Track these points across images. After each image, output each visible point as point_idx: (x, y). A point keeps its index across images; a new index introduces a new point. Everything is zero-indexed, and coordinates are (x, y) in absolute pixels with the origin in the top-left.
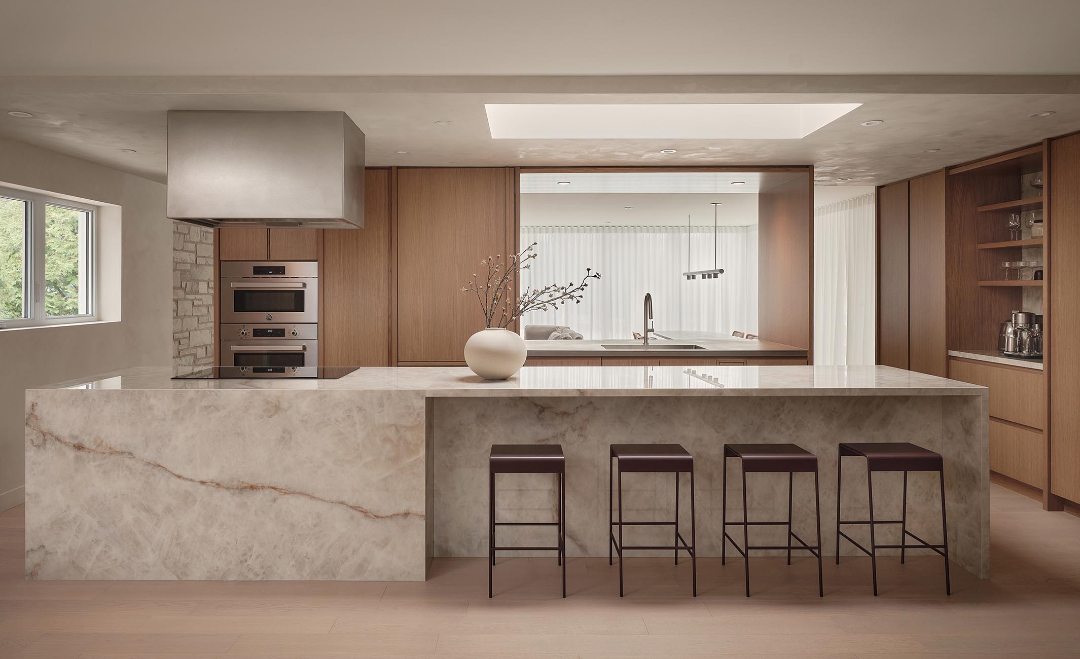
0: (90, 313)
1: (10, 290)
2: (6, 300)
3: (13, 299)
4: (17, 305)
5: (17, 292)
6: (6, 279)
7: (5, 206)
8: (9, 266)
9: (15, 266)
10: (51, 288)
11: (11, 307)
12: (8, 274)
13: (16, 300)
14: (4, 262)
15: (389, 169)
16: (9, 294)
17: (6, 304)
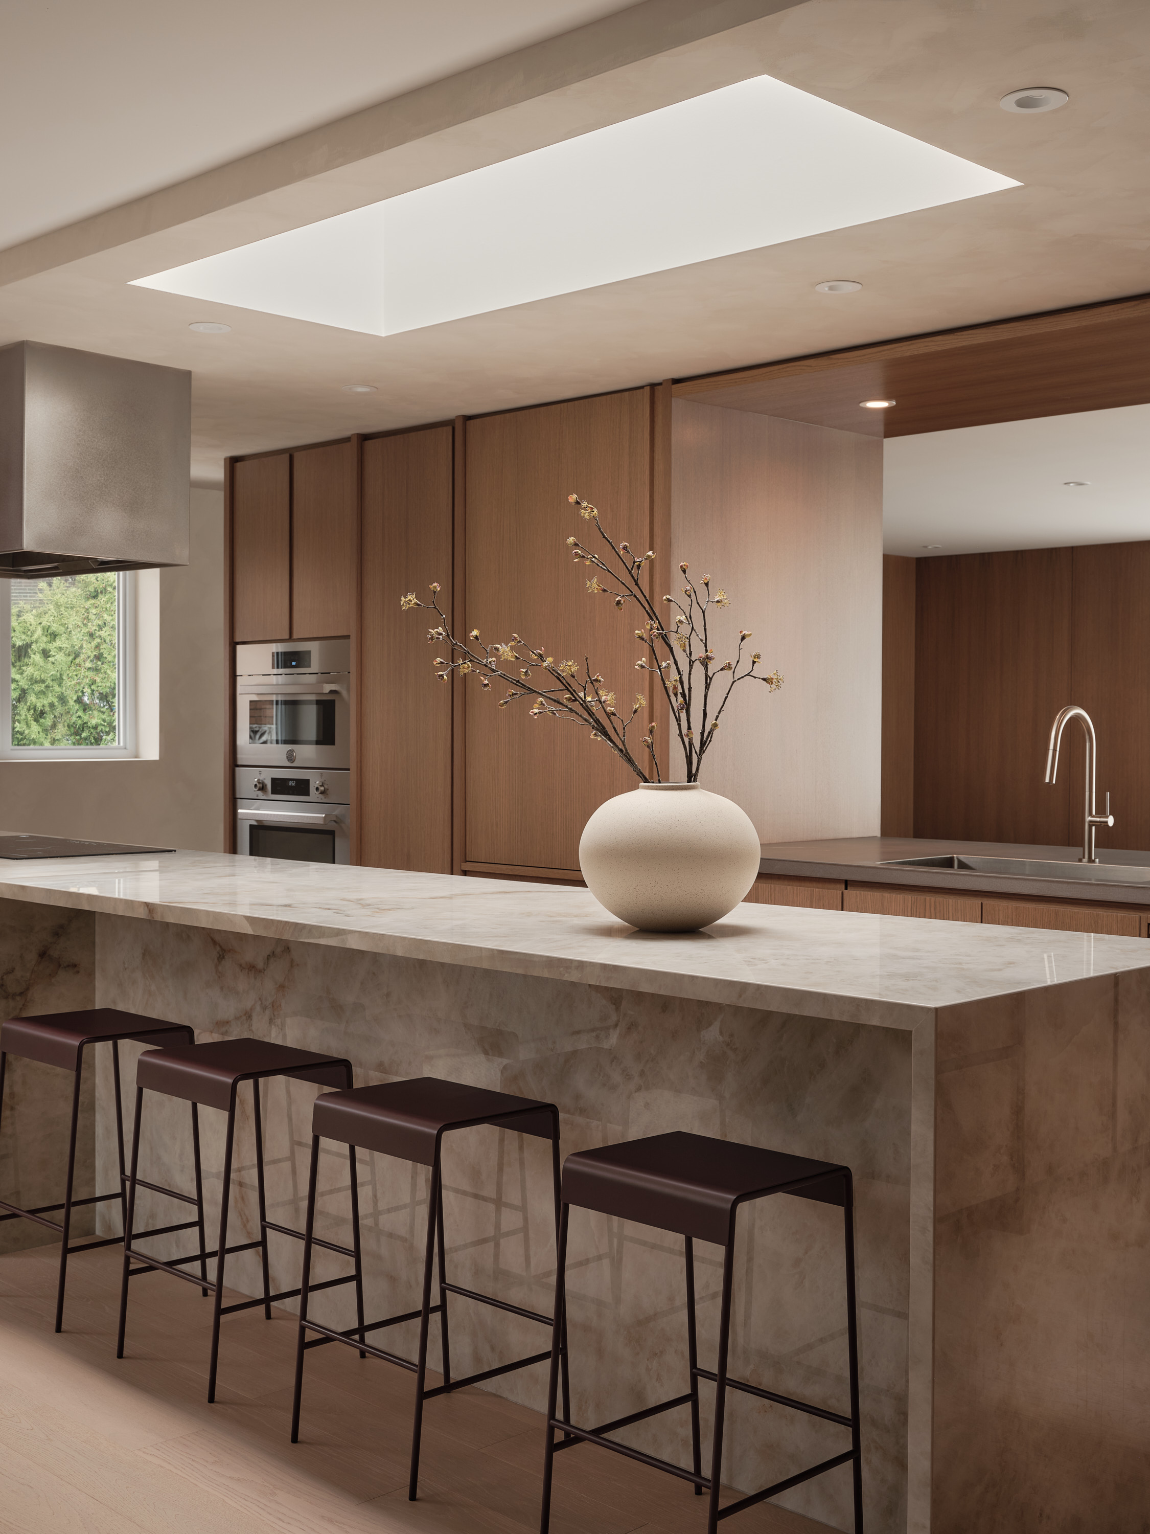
0: (122, 744)
1: (71, 707)
2: (68, 721)
3: (74, 719)
4: (78, 726)
5: (78, 710)
6: (68, 692)
7: (68, 592)
8: (70, 675)
9: (76, 675)
10: (104, 702)
11: (72, 729)
12: (70, 686)
13: (77, 719)
14: (66, 670)
15: (449, 423)
16: (71, 713)
17: (68, 726)
